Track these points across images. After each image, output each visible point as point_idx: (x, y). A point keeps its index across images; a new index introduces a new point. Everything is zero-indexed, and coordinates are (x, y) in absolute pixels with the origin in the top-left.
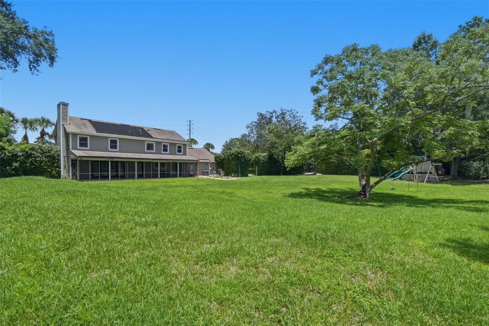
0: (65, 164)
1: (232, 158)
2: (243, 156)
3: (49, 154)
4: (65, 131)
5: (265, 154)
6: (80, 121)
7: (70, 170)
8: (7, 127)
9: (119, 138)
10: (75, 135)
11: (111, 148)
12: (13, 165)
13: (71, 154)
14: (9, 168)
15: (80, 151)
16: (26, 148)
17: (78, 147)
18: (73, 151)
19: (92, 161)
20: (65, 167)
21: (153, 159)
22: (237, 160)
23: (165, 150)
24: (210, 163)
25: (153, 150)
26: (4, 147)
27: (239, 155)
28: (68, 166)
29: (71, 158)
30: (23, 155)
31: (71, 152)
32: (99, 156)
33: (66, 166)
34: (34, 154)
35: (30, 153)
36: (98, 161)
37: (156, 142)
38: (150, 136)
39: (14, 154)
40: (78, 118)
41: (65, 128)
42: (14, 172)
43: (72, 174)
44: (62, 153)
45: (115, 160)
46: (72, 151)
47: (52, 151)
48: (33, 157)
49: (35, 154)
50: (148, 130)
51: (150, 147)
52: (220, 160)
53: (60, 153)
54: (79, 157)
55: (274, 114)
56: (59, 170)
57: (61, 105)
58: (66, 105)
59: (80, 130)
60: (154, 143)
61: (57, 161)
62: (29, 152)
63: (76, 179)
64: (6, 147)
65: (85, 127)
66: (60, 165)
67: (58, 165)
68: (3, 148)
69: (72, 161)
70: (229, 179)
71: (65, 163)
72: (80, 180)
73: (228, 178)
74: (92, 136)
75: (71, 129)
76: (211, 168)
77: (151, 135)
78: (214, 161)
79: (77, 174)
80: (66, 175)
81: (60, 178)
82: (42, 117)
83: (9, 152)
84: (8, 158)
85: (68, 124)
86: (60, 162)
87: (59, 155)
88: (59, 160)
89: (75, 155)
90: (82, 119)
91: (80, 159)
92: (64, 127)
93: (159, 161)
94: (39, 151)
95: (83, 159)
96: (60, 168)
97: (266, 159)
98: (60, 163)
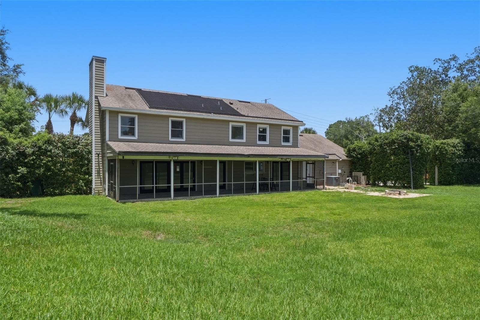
0: (99, 168)
1: (392, 150)
2: (418, 146)
3: (75, 150)
4: (99, 108)
5: (455, 141)
6: (125, 92)
7: (105, 178)
8: (21, 108)
9: (187, 118)
10: (114, 113)
11: (173, 136)
12: (19, 171)
13: (108, 149)
14: (13, 177)
15: (122, 143)
16: (38, 140)
17: (120, 137)
18: (111, 144)
19: (142, 162)
20: (98, 172)
21: (249, 156)
22: (406, 153)
23: (263, 138)
24: (339, 162)
25: (242, 138)
26: (6, 139)
27: (411, 144)
28: (103, 171)
29: (108, 157)
30: (33, 154)
31: (108, 145)
32: (155, 150)
33: (100, 171)
34: (50, 151)
35: (45, 149)
36: (151, 162)
37: (247, 123)
38: (236, 113)
39: (20, 152)
40: (121, 87)
41: (99, 103)
42: (19, 184)
43: (108, 185)
44: (94, 148)
45: (181, 158)
46: (109, 143)
47: (79, 144)
48: (50, 156)
49: (53, 151)
50: (232, 104)
51: (237, 132)
52: (360, 154)
53: (91, 147)
54: (120, 153)
55: (452, 63)
56: (90, 178)
57: (94, 62)
58: (101, 61)
59: (123, 105)
60: (244, 125)
61: (86, 162)
62: (43, 147)
63: (114, 197)
64: (11, 140)
65: (132, 100)
66: (92, 169)
67: (88, 169)
68: (5, 142)
69: (110, 161)
70: (402, 197)
71: (99, 166)
72: (120, 199)
73: (400, 194)
74: (142, 115)
75: (108, 103)
76: (340, 171)
77: (238, 111)
78: (345, 158)
79: (115, 188)
80: (100, 188)
81: (91, 193)
82: (73, 94)
83: (14, 149)
84: (12, 159)
85: (105, 95)
86: (92, 164)
87: (90, 152)
88: (90, 161)
89: (113, 151)
90: (126, 88)
91: (121, 157)
92: (98, 101)
93: (258, 159)
94: (60, 144)
95: (126, 157)
96: (90, 174)
97: (459, 150)
98: (92, 166)
